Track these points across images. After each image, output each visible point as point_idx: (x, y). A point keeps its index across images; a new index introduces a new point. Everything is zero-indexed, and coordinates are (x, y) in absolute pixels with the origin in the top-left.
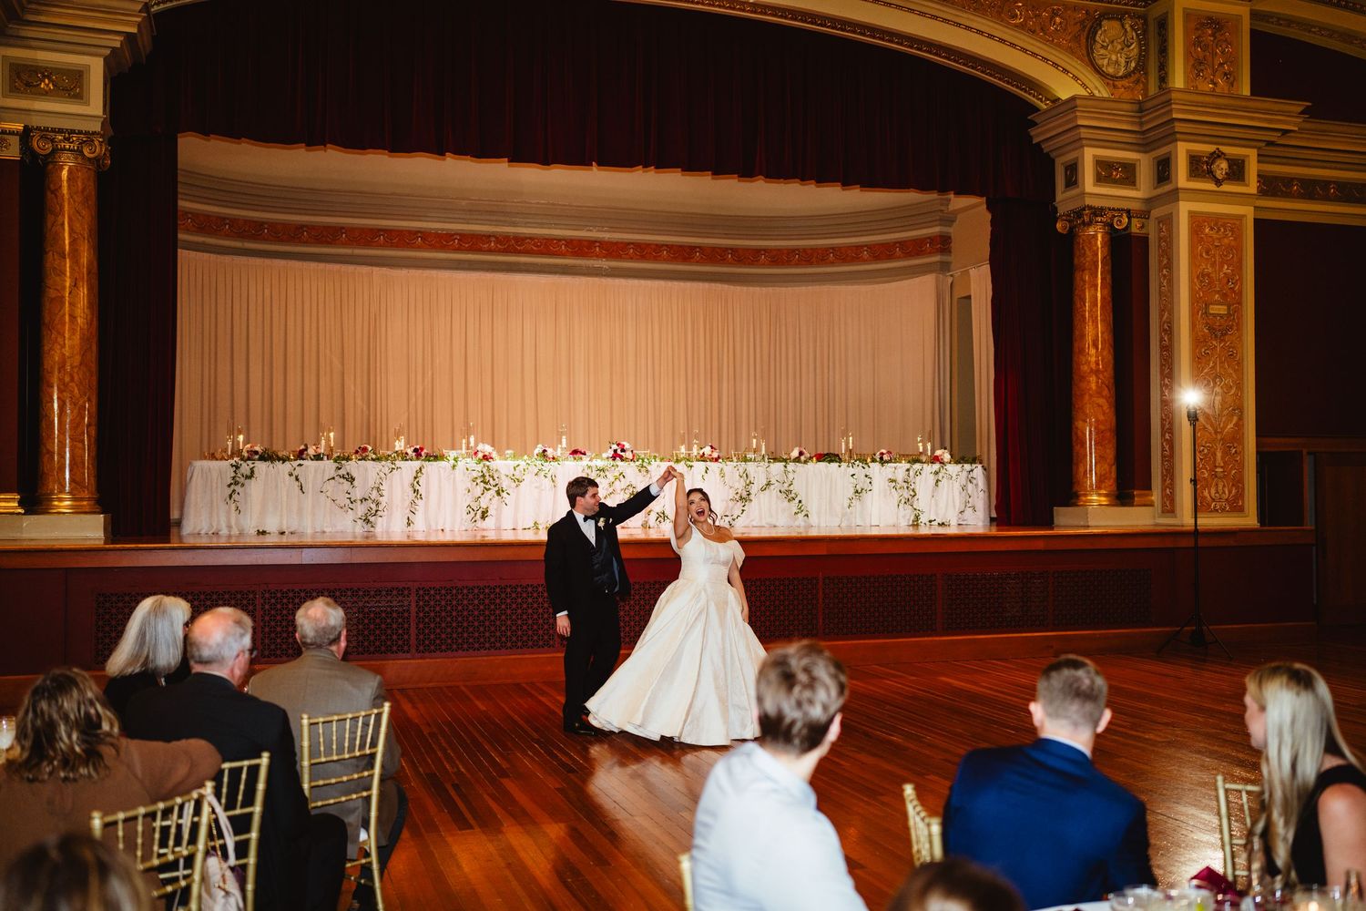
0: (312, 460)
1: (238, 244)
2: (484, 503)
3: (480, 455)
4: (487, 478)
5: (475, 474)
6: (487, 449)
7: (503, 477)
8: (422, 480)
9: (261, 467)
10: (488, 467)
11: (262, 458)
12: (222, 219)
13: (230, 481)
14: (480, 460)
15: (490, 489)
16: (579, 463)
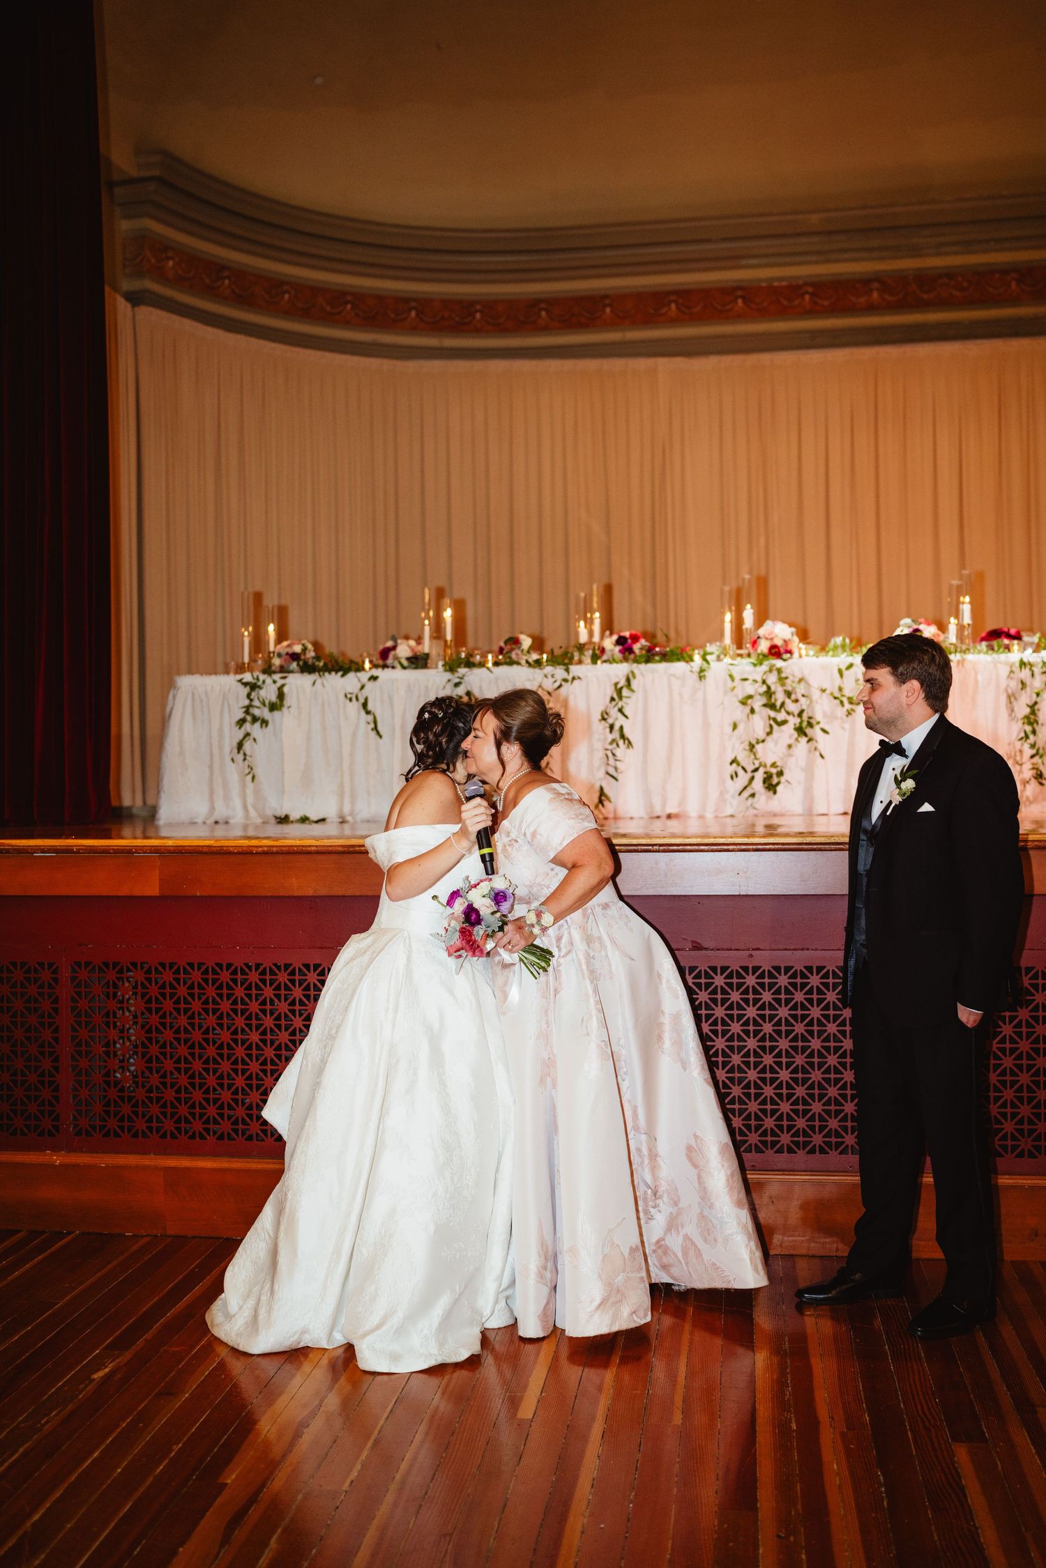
0: (404, 668)
1: (432, 342)
2: (771, 753)
3: (764, 646)
4: (780, 697)
5: (750, 689)
6: (779, 631)
7: (816, 694)
8: (632, 704)
9: (297, 684)
10: (779, 671)
11: (308, 668)
12: (404, 302)
13: (240, 715)
14: (762, 658)
15: (784, 722)
16: (1003, 657)
